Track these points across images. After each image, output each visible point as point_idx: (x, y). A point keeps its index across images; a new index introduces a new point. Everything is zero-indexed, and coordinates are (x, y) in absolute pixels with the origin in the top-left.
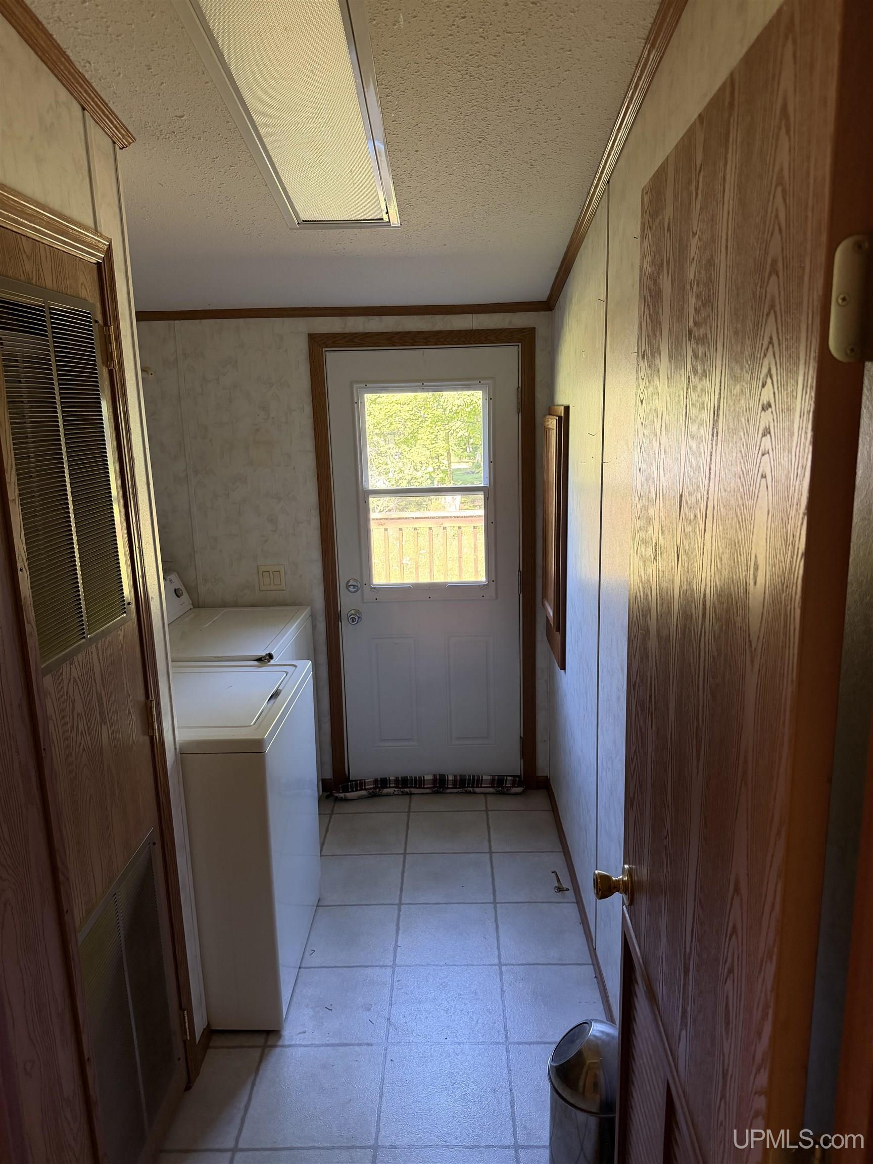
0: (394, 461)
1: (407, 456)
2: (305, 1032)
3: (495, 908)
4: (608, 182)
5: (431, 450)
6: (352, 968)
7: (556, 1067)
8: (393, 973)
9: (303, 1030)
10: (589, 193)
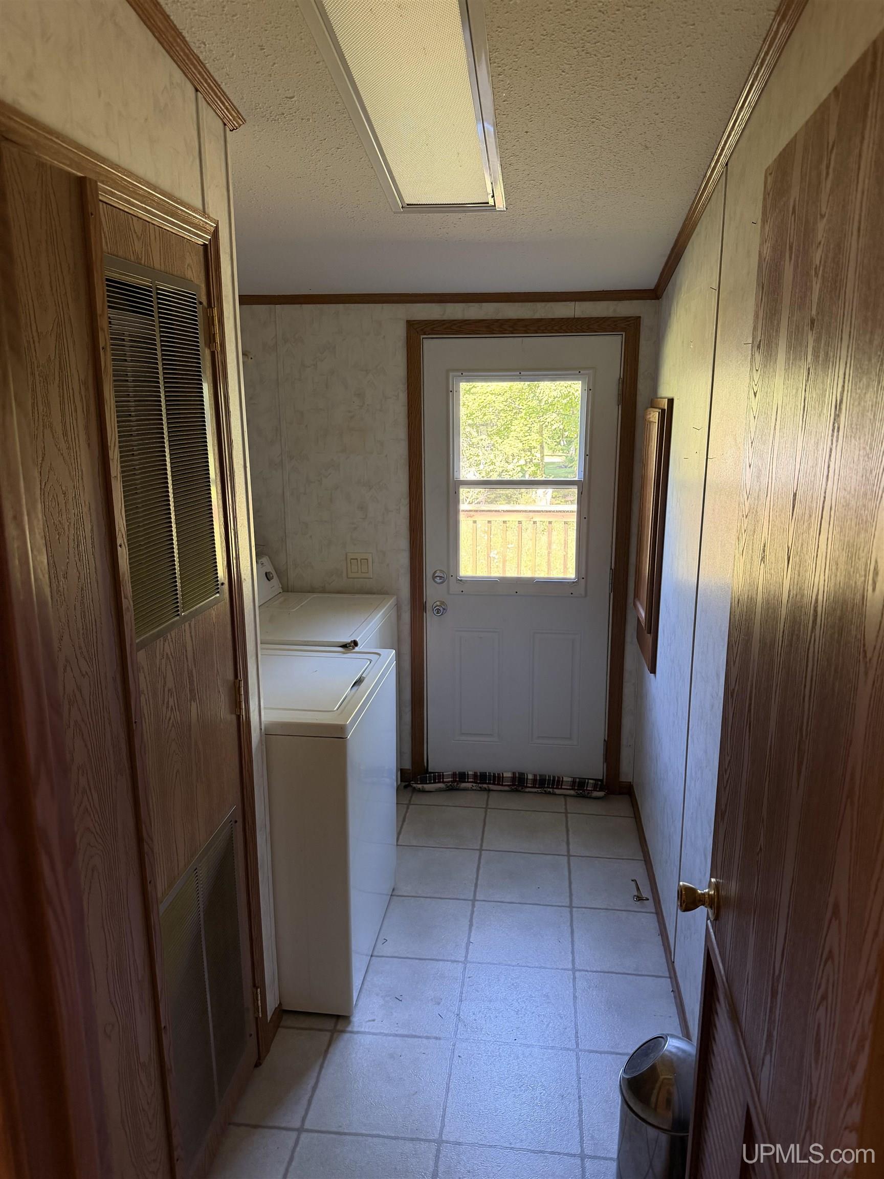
0: (485, 452)
1: (499, 447)
2: (374, 1020)
3: (571, 913)
4: (727, 165)
5: (524, 442)
6: (424, 961)
7: (628, 1079)
8: (465, 969)
9: (372, 1018)
10: (705, 176)
